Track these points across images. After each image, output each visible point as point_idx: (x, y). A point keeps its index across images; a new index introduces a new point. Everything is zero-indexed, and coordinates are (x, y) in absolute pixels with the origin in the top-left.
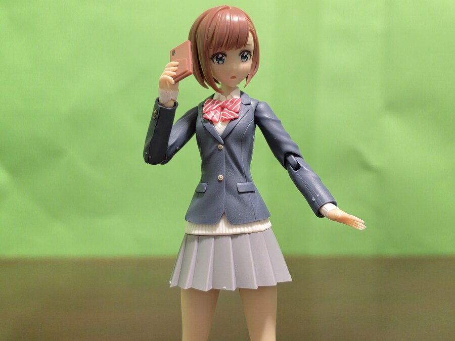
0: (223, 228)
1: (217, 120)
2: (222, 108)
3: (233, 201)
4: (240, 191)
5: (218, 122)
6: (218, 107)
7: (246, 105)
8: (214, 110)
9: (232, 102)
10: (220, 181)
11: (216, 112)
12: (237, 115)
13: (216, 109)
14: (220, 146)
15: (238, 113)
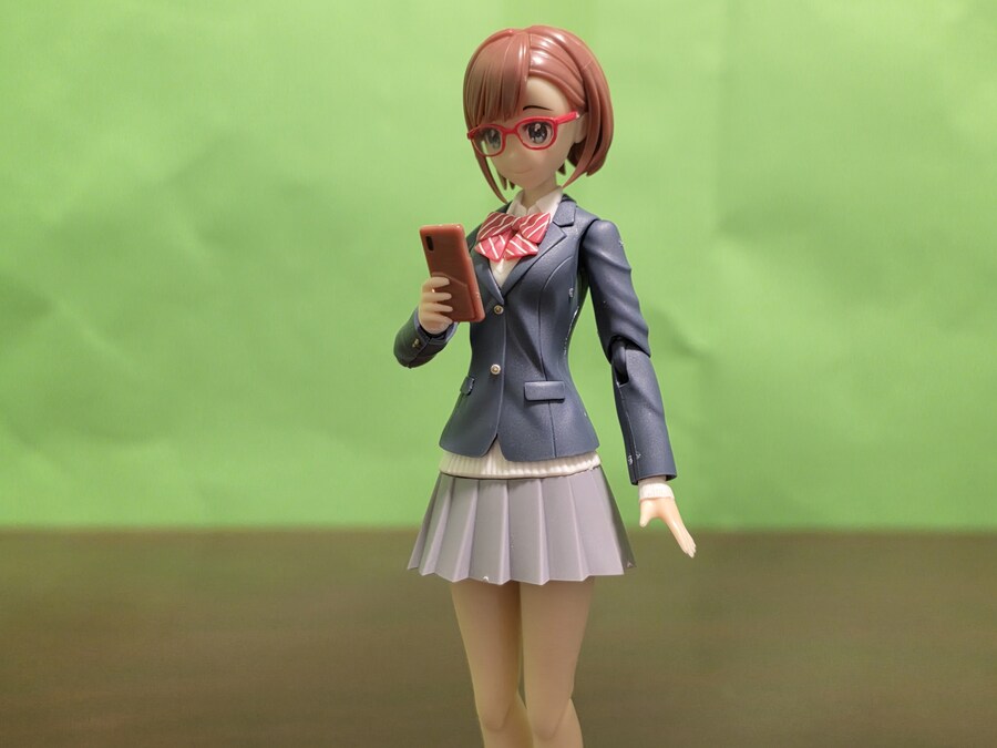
0: (492, 467)
1: (497, 257)
2: (513, 232)
3: (516, 418)
4: (530, 397)
5: (498, 261)
6: (507, 230)
7: (561, 227)
8: (497, 235)
9: (531, 222)
10: (495, 378)
11: (499, 239)
12: (534, 249)
13: (502, 233)
14: (498, 307)
15: (538, 244)
